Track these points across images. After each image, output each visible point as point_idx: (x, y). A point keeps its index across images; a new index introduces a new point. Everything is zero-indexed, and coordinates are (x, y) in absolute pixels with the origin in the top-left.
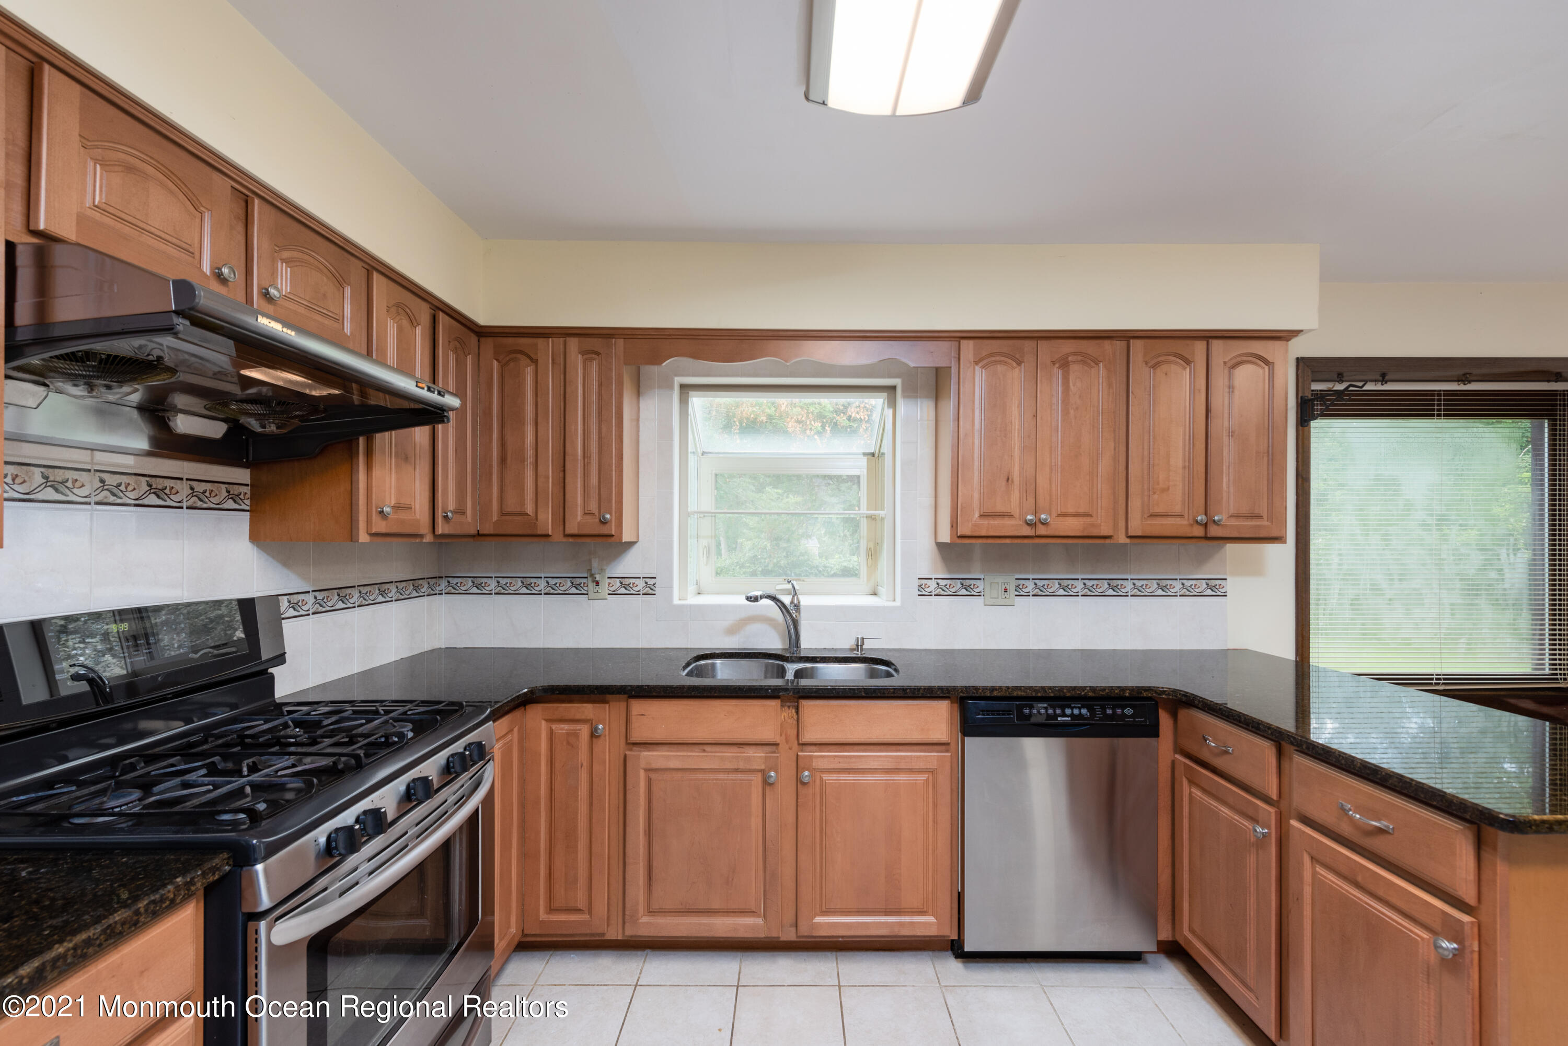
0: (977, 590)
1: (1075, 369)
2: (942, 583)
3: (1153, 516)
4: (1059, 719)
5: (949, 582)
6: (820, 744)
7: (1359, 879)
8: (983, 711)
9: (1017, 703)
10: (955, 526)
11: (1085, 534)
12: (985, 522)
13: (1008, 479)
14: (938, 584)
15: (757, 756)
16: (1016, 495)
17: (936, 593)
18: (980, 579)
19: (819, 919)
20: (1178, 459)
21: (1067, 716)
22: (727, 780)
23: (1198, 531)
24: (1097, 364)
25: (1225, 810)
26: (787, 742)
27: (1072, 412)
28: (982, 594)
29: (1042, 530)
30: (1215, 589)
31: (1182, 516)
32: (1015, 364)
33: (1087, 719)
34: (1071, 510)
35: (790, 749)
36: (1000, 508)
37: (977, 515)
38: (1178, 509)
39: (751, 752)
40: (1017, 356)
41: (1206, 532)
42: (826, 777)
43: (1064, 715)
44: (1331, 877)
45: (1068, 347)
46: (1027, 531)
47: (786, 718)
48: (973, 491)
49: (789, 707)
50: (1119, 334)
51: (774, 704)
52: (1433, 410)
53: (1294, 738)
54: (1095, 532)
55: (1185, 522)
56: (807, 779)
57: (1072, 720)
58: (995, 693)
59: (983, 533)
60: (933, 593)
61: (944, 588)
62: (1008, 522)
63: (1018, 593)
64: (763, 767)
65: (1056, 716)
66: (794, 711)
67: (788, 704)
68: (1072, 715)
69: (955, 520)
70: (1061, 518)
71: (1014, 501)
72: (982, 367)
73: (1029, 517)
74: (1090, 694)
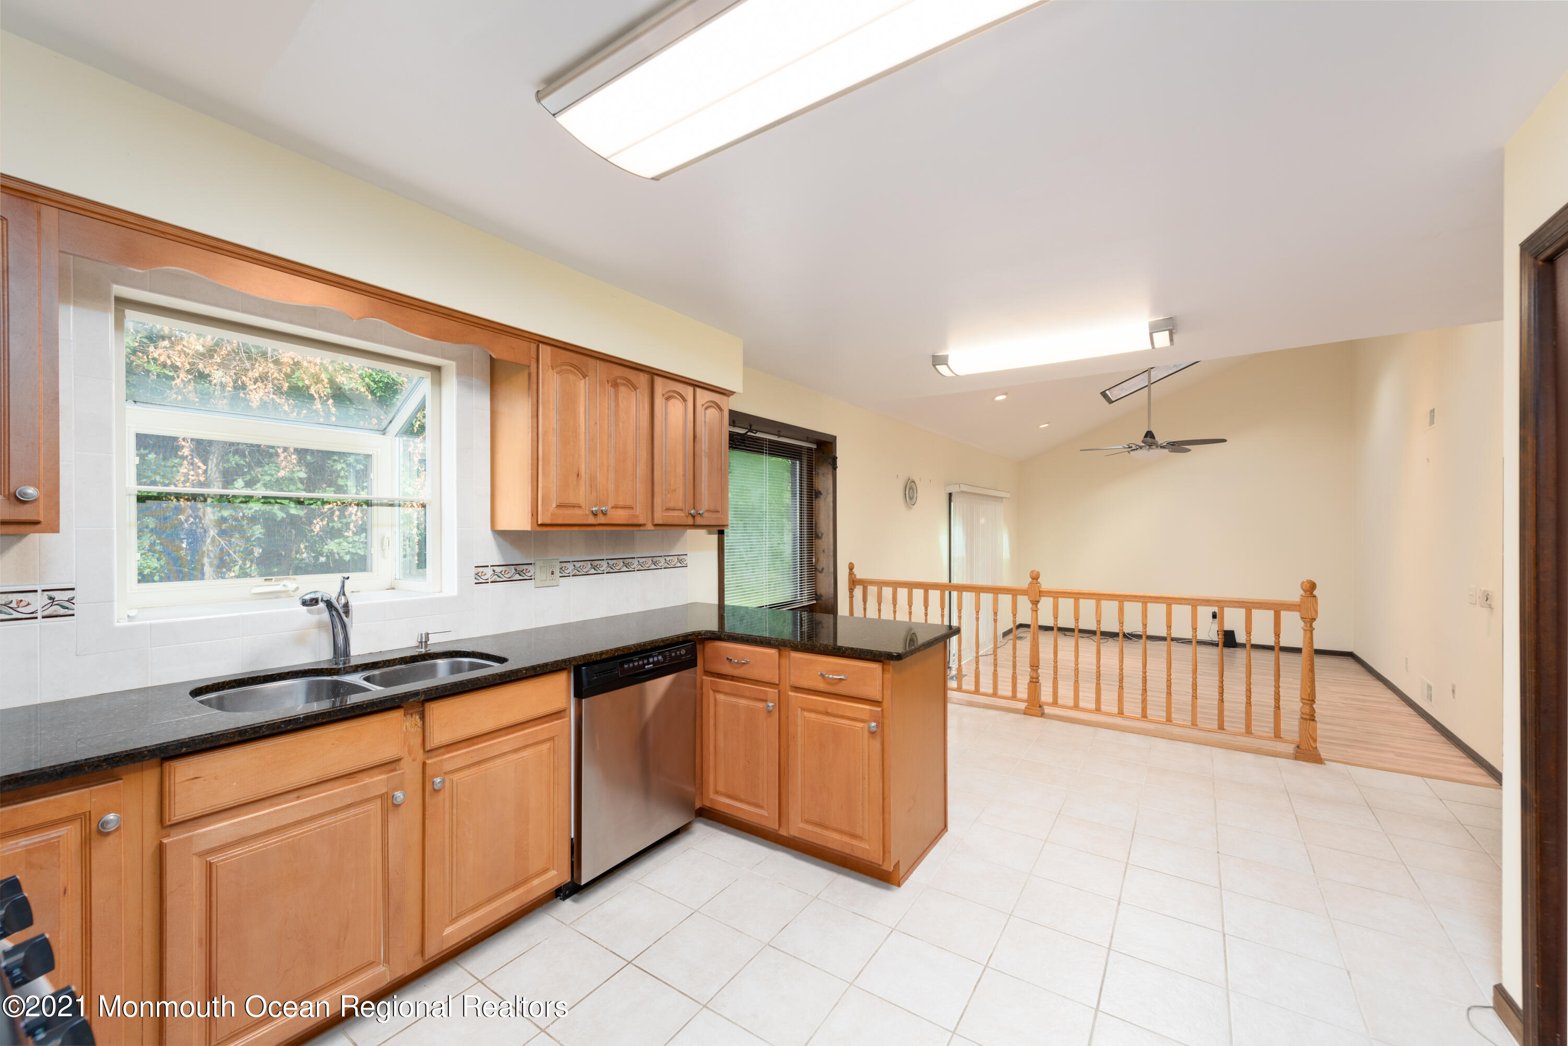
0: (529, 574)
1: (623, 389)
2: (498, 569)
3: (668, 509)
4: (646, 667)
5: (504, 568)
6: (447, 746)
7: (830, 710)
8: (596, 674)
9: (620, 661)
10: (535, 515)
11: (630, 522)
12: (561, 511)
13: (578, 474)
14: (494, 571)
15: (377, 782)
16: (583, 490)
17: (492, 580)
18: (531, 564)
19: (448, 931)
20: (680, 471)
21: (651, 664)
22: (336, 822)
23: (690, 521)
24: (635, 390)
25: (743, 702)
26: (410, 753)
27: (621, 424)
28: (533, 577)
29: (601, 519)
30: (681, 562)
31: (682, 510)
32: (581, 377)
33: (662, 663)
34: (621, 503)
35: (414, 760)
36: (572, 500)
37: (554, 505)
38: (680, 505)
39: (367, 780)
40: (584, 369)
41: (694, 522)
42: (456, 777)
43: (649, 663)
44: (813, 715)
45: (618, 371)
46: (591, 520)
47: (409, 728)
48: (550, 483)
49: (412, 714)
50: (648, 370)
51: (397, 715)
52: (763, 449)
53: (793, 643)
54: (635, 521)
55: (683, 515)
56: (439, 785)
57: (654, 666)
58: (604, 656)
59: (560, 522)
60: (489, 581)
61: (500, 575)
62: (577, 511)
63: (562, 575)
64: (384, 790)
65: (644, 665)
66: (417, 717)
67: (411, 711)
68: (653, 663)
69: (535, 510)
70: (614, 510)
71: (581, 495)
72: (558, 373)
73: (594, 509)
74: (661, 644)
